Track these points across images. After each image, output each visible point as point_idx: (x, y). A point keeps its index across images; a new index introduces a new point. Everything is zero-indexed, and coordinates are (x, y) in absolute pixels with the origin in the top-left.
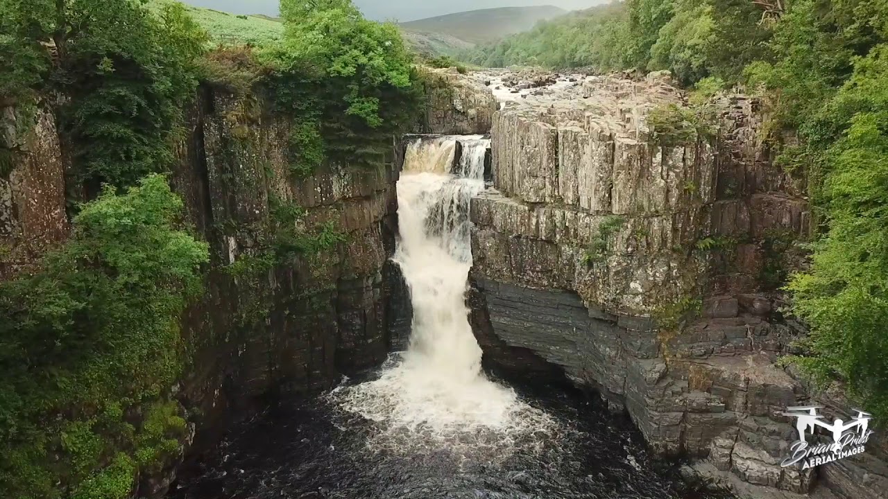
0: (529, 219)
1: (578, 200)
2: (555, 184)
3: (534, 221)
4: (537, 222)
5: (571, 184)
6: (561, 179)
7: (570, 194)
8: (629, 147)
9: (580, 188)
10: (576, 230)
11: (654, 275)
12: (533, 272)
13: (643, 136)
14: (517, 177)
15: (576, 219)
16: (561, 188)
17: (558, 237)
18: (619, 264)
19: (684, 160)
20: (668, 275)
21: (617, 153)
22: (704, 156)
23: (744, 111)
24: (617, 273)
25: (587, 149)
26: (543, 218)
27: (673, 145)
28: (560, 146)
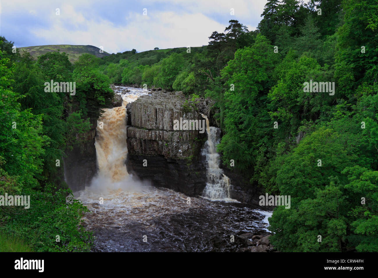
0: (149, 134)
1: (163, 128)
2: (156, 123)
3: (150, 134)
4: (151, 135)
5: (161, 123)
6: (158, 122)
7: (161, 126)
8: (177, 112)
9: (164, 124)
10: (163, 136)
11: (185, 148)
12: (149, 151)
13: (181, 109)
14: (143, 122)
15: (163, 133)
16: (158, 125)
17: (157, 139)
18: (176, 145)
19: (191, 116)
20: (188, 147)
21: (174, 114)
22: (196, 115)
23: (204, 104)
24: (176, 147)
25: (166, 113)
26: (153, 133)
27: (188, 112)
28: (158, 112)
